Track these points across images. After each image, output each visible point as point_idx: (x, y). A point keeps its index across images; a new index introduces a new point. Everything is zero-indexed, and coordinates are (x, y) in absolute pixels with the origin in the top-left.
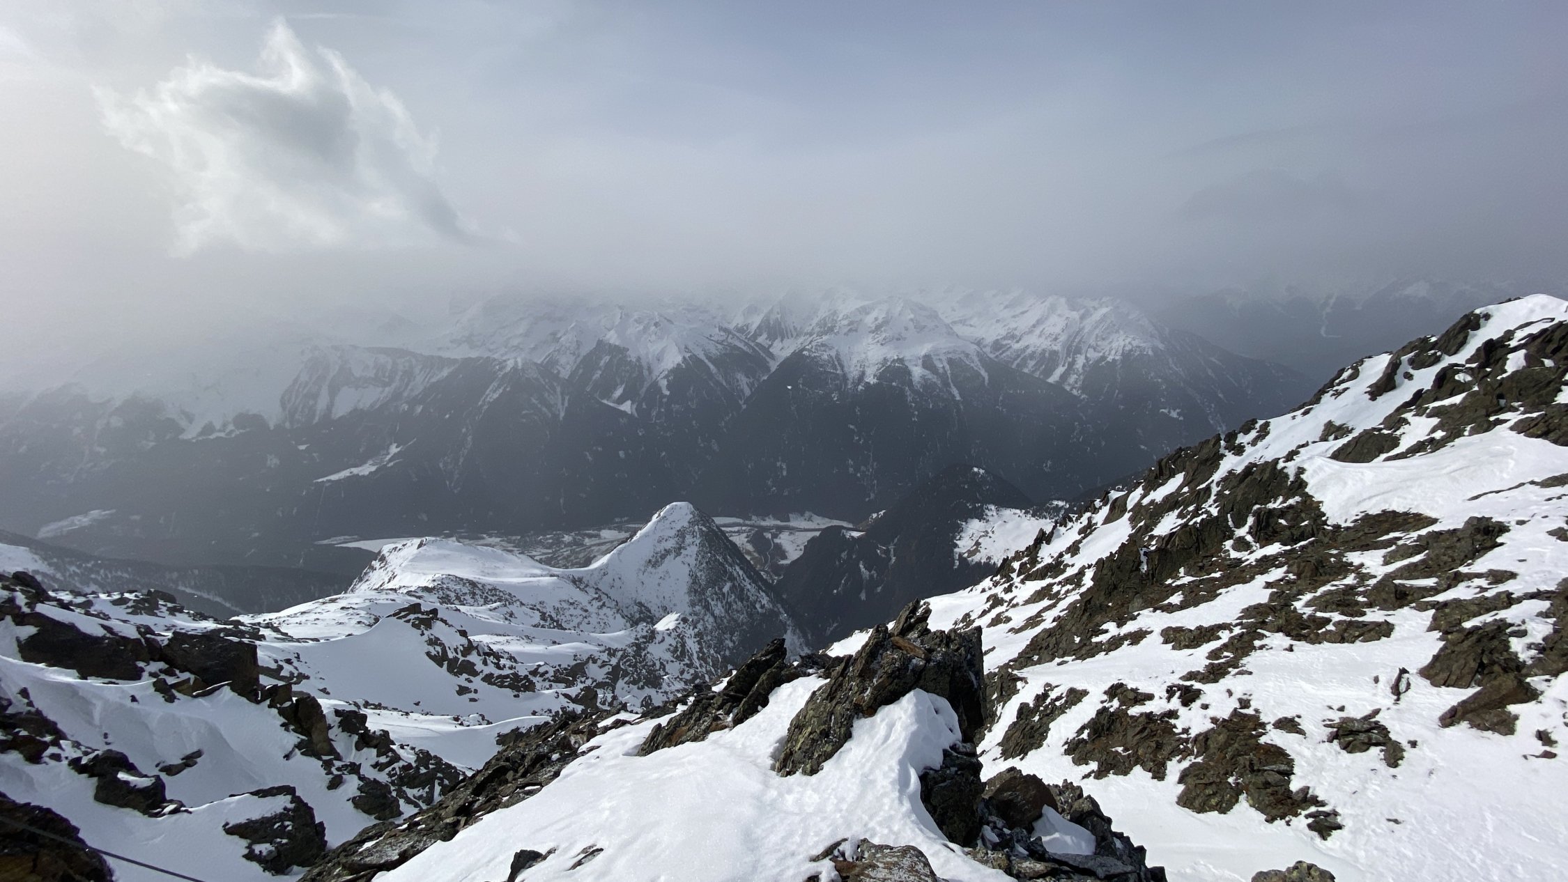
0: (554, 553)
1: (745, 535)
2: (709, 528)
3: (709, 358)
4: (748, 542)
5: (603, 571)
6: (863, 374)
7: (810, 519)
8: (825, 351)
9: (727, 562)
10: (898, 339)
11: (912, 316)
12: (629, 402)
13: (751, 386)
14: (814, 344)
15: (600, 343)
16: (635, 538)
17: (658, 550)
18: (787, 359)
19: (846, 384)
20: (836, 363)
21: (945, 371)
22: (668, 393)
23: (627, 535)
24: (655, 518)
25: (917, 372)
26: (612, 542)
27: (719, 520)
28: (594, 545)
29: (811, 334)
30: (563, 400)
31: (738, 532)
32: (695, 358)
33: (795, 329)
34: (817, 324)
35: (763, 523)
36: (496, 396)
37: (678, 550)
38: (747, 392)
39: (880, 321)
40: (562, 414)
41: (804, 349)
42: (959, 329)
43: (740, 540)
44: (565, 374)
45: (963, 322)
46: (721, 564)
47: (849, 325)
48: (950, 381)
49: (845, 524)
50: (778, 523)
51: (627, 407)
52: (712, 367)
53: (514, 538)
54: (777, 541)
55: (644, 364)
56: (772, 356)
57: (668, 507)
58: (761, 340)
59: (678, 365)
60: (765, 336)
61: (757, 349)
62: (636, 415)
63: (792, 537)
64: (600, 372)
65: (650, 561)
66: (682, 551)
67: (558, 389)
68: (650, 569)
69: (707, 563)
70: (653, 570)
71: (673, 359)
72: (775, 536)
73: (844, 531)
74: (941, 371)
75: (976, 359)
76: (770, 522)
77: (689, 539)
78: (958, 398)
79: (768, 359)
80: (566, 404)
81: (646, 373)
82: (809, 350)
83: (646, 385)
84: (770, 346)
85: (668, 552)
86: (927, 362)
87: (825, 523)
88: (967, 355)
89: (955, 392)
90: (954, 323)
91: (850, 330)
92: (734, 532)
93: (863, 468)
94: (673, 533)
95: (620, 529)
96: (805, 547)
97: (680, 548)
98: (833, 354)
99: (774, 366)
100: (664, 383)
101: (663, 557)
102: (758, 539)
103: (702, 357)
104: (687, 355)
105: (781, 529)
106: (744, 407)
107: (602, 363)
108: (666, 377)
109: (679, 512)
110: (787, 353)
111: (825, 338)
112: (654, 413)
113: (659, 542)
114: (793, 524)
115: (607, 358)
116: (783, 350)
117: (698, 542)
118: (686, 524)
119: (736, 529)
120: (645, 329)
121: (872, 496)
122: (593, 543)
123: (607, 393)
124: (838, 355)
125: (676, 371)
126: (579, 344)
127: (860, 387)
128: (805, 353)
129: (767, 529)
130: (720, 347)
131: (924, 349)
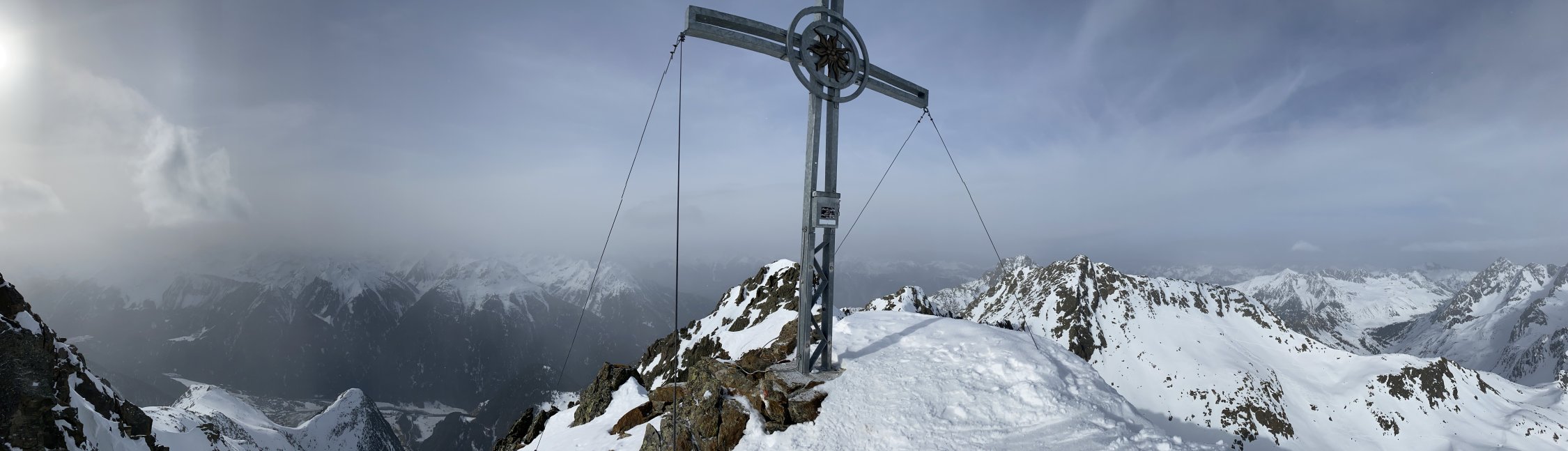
0: (276, 413)
1: (394, 417)
2: (373, 410)
3: (378, 291)
4: (396, 422)
5: (305, 433)
6: (474, 304)
7: (438, 407)
8: (450, 289)
9: (383, 437)
10: (495, 283)
11: (503, 270)
12: (329, 317)
13: (403, 310)
14: (444, 284)
15: (317, 279)
16: (326, 411)
17: (340, 423)
18: (426, 293)
19: (463, 311)
20: (457, 297)
21: (523, 304)
22: (352, 312)
23: (322, 408)
24: (339, 398)
25: (507, 304)
26: (311, 412)
27: (379, 405)
28: (301, 412)
29: (442, 279)
30: (293, 311)
31: (391, 414)
32: (370, 291)
33: (433, 275)
34: (446, 273)
35: (407, 409)
36: (257, 305)
37: (353, 424)
38: (401, 314)
39: (484, 271)
40: (291, 321)
41: (438, 287)
42: (530, 278)
43: (391, 421)
44: (295, 296)
45: (533, 274)
46: (379, 438)
47: (465, 273)
48: (527, 309)
49: (462, 411)
50: (417, 408)
51: (328, 320)
52: (380, 296)
53: (255, 397)
54: (415, 422)
55: (341, 294)
56: (418, 292)
57: (348, 391)
58: (411, 281)
59: (360, 295)
60: (414, 278)
61: (408, 286)
62: (333, 325)
63: (425, 421)
64: (315, 297)
65: (334, 430)
66: (355, 426)
67: (291, 305)
68: (334, 436)
69: (370, 437)
70: (336, 437)
71: (357, 291)
72: (414, 419)
73: (461, 417)
74: (521, 303)
75: (541, 295)
76: (411, 408)
77: (360, 418)
78: (532, 320)
79: (415, 294)
80: (294, 314)
81: (341, 298)
82: (441, 289)
83: (340, 306)
84: (416, 285)
85: (346, 425)
86: (513, 298)
87: (449, 410)
88: (536, 293)
89: (530, 316)
90: (527, 274)
91: (466, 277)
92: (389, 414)
93: (474, 369)
94: (350, 411)
95: (317, 403)
96: (434, 428)
97: (354, 424)
98: (456, 291)
99: (418, 297)
100: (351, 306)
101: (343, 428)
102: (403, 421)
103: (374, 290)
104: (366, 289)
105: (418, 413)
106: (398, 324)
107: (316, 291)
108: (353, 302)
109: (352, 397)
110: (427, 290)
111: (450, 281)
112: (344, 325)
113: (341, 416)
114: (426, 410)
115: (319, 288)
116: (424, 288)
117: (365, 420)
118: (359, 406)
119: (389, 412)
120: (343, 272)
121: (480, 389)
122: (300, 410)
123: (318, 310)
124: (458, 292)
125: (359, 299)
126: (305, 278)
127: (472, 313)
128: (438, 290)
129: (409, 413)
130: (385, 284)
131: (511, 290)
